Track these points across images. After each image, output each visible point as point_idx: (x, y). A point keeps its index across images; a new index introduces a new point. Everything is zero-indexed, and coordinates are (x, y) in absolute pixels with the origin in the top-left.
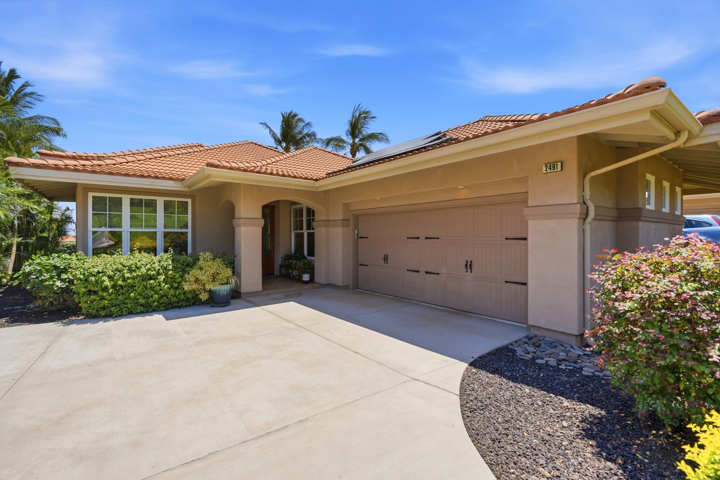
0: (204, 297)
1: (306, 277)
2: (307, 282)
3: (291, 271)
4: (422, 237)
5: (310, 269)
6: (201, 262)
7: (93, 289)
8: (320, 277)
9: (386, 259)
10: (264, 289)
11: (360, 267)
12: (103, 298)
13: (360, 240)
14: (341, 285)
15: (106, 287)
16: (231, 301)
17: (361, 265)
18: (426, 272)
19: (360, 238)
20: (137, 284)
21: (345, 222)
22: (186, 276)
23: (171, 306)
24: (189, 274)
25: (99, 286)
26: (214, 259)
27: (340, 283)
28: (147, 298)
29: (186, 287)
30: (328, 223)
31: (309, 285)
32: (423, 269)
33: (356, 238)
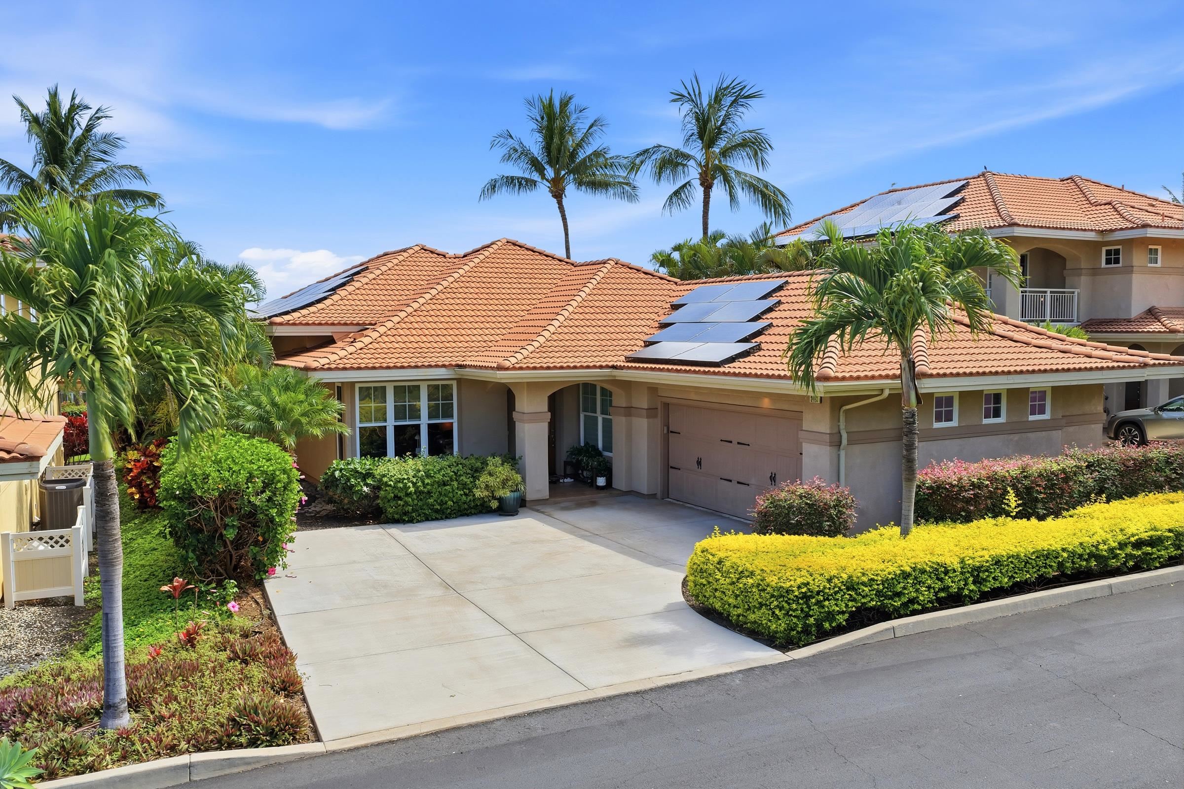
0: (494, 504)
1: (601, 481)
2: (602, 488)
3: (580, 472)
4: (735, 442)
5: (607, 470)
6: (490, 468)
7: (399, 494)
8: (619, 483)
9: (699, 463)
10: (550, 496)
11: (671, 470)
12: (407, 504)
13: (670, 434)
14: (646, 493)
15: (411, 493)
16: (519, 509)
17: (671, 467)
18: (738, 483)
19: (671, 432)
20: (434, 490)
21: (651, 412)
22: (477, 482)
23: (460, 513)
24: (479, 480)
25: (404, 492)
26: (502, 464)
27: (644, 490)
28: (442, 503)
29: (478, 493)
30: (629, 411)
31: (605, 491)
32: (735, 478)
33: (665, 431)
